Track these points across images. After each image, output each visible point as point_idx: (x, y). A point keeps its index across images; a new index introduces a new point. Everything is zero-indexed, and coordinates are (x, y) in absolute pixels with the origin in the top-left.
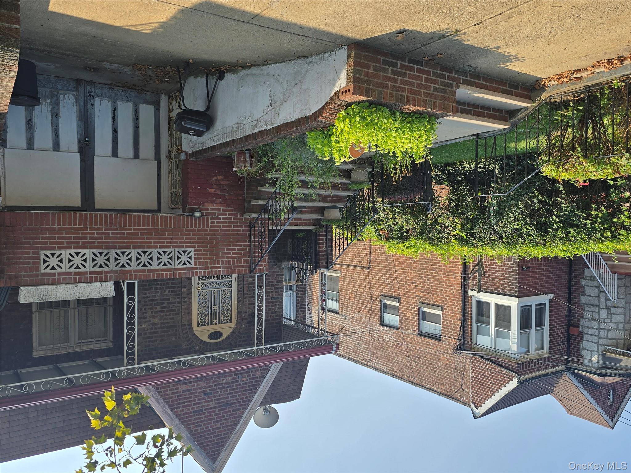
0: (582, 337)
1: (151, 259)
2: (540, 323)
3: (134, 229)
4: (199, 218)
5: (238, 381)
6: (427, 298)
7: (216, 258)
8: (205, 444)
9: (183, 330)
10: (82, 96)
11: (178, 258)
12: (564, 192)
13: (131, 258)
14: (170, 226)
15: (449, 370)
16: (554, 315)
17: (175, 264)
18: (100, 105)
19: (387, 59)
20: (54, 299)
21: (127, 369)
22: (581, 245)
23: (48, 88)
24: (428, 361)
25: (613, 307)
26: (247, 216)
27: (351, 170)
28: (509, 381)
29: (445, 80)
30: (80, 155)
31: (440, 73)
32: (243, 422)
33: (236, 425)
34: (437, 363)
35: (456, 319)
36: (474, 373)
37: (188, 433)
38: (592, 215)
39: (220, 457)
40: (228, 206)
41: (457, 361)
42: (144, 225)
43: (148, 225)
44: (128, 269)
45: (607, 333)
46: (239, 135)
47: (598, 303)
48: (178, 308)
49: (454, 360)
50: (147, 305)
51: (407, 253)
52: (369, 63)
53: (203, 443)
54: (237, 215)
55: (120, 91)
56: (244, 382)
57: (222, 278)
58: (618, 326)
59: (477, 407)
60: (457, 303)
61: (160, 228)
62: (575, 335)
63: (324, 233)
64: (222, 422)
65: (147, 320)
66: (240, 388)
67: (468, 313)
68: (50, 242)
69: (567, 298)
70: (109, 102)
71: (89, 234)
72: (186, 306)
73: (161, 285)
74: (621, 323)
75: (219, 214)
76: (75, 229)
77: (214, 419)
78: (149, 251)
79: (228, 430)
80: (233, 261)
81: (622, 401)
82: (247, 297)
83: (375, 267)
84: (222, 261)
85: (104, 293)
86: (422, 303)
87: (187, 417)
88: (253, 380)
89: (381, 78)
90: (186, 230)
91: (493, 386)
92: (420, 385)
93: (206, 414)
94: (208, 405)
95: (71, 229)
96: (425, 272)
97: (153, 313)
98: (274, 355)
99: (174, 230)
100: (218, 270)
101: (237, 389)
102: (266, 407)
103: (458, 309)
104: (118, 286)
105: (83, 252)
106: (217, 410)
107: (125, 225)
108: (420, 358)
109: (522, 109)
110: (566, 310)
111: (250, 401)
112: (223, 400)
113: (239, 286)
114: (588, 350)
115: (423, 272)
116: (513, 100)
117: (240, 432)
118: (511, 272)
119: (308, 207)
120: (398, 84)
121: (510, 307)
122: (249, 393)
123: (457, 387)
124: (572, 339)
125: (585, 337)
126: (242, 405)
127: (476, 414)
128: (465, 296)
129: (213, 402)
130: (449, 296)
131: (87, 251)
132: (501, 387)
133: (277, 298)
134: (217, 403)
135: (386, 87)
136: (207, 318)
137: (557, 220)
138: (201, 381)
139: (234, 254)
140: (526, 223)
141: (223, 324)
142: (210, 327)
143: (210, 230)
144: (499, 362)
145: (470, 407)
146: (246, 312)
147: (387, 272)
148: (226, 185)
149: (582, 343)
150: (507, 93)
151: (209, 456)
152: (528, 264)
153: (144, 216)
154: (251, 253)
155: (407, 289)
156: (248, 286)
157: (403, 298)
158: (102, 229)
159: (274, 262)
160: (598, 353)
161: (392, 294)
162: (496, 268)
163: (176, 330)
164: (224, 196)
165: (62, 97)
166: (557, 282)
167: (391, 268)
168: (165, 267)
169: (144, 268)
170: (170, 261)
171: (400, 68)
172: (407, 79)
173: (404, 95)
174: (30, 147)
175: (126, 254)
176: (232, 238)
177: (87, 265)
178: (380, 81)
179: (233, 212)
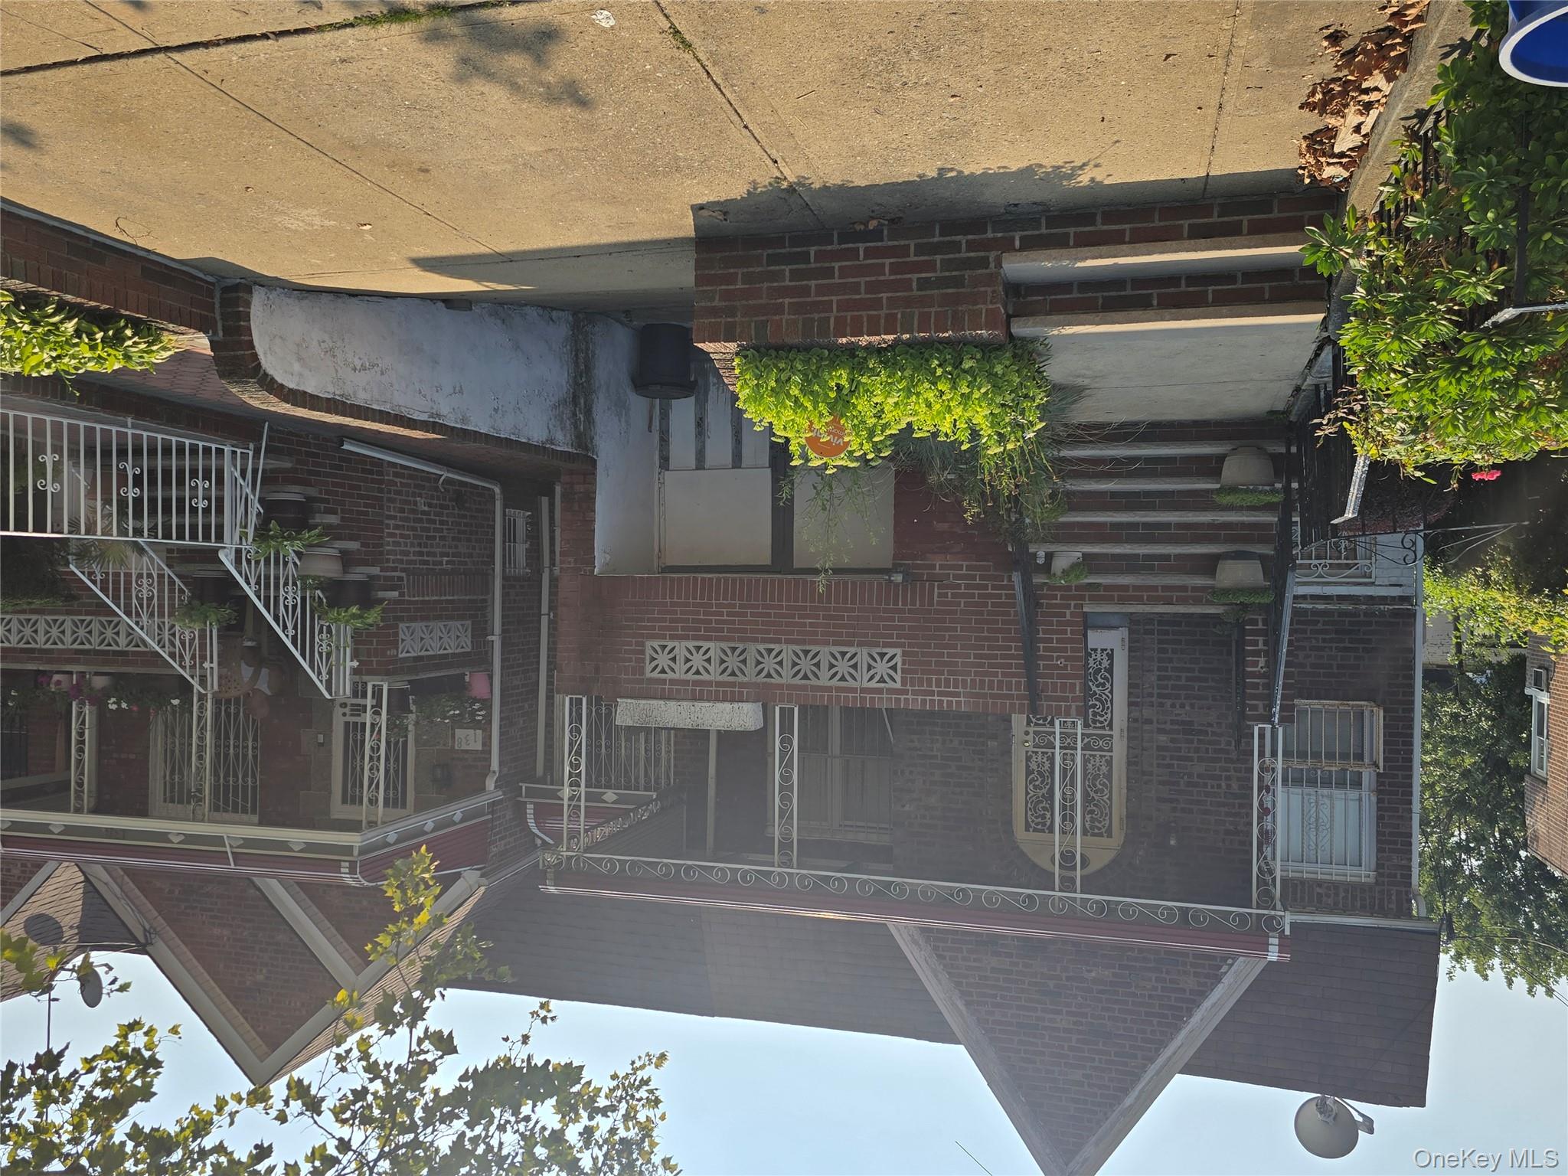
1: (817, 665)
3: (788, 608)
5: (1129, 985)
7: (950, 673)
8: (1045, 1109)
11: (870, 668)
13: (782, 661)
14: (854, 602)
17: (863, 681)
19: (778, 251)
20: (661, 723)
29: (957, 255)
30: (772, 471)
31: (943, 242)
37: (1003, 1068)
40: (981, 557)
43: (812, 601)
44: (778, 682)
48: (979, 781)
50: (915, 766)
53: (1040, 1105)
54: (1000, 578)
56: (1146, 993)
61: (836, 606)
64: (1088, 1072)
66: (1135, 1004)
68: (659, 626)
71: (715, 614)
72: (999, 780)
73: (945, 724)
75: (956, 577)
76: (695, 605)
77: (1067, 1056)
78: (814, 649)
80: (991, 682)
82: (1151, 780)
84: (964, 682)
85: (736, 722)
87: (1000, 1031)
88: (1173, 995)
89: (765, 295)
90: (886, 611)
93: (1047, 1040)
94: (1050, 1020)
95: (688, 605)
99: (860, 610)
100: (954, 699)
101: (1125, 1002)
105: (705, 645)
106: (1073, 1038)
107: (772, 599)
112: (1089, 1019)
113: (1131, 751)
119: (1177, 557)
120: (809, 296)
122: (1160, 1024)
129: (1065, 1017)
131: (711, 645)
133: (1244, 796)
134: (1075, 1023)
136: (1049, 813)
138: (1035, 955)
139: (991, 666)
141: (1090, 836)
143: (939, 612)
151: (1056, 1142)
156: (1154, 752)
158: (734, 606)
164: (972, 536)
168: (843, 684)
169: (804, 682)
170: (852, 671)
171: (815, 262)
172: (837, 281)
173: (829, 318)
174: (700, 464)
175: (774, 653)
176: (989, 630)
177: (711, 669)
178: (760, 301)
179: (992, 573)
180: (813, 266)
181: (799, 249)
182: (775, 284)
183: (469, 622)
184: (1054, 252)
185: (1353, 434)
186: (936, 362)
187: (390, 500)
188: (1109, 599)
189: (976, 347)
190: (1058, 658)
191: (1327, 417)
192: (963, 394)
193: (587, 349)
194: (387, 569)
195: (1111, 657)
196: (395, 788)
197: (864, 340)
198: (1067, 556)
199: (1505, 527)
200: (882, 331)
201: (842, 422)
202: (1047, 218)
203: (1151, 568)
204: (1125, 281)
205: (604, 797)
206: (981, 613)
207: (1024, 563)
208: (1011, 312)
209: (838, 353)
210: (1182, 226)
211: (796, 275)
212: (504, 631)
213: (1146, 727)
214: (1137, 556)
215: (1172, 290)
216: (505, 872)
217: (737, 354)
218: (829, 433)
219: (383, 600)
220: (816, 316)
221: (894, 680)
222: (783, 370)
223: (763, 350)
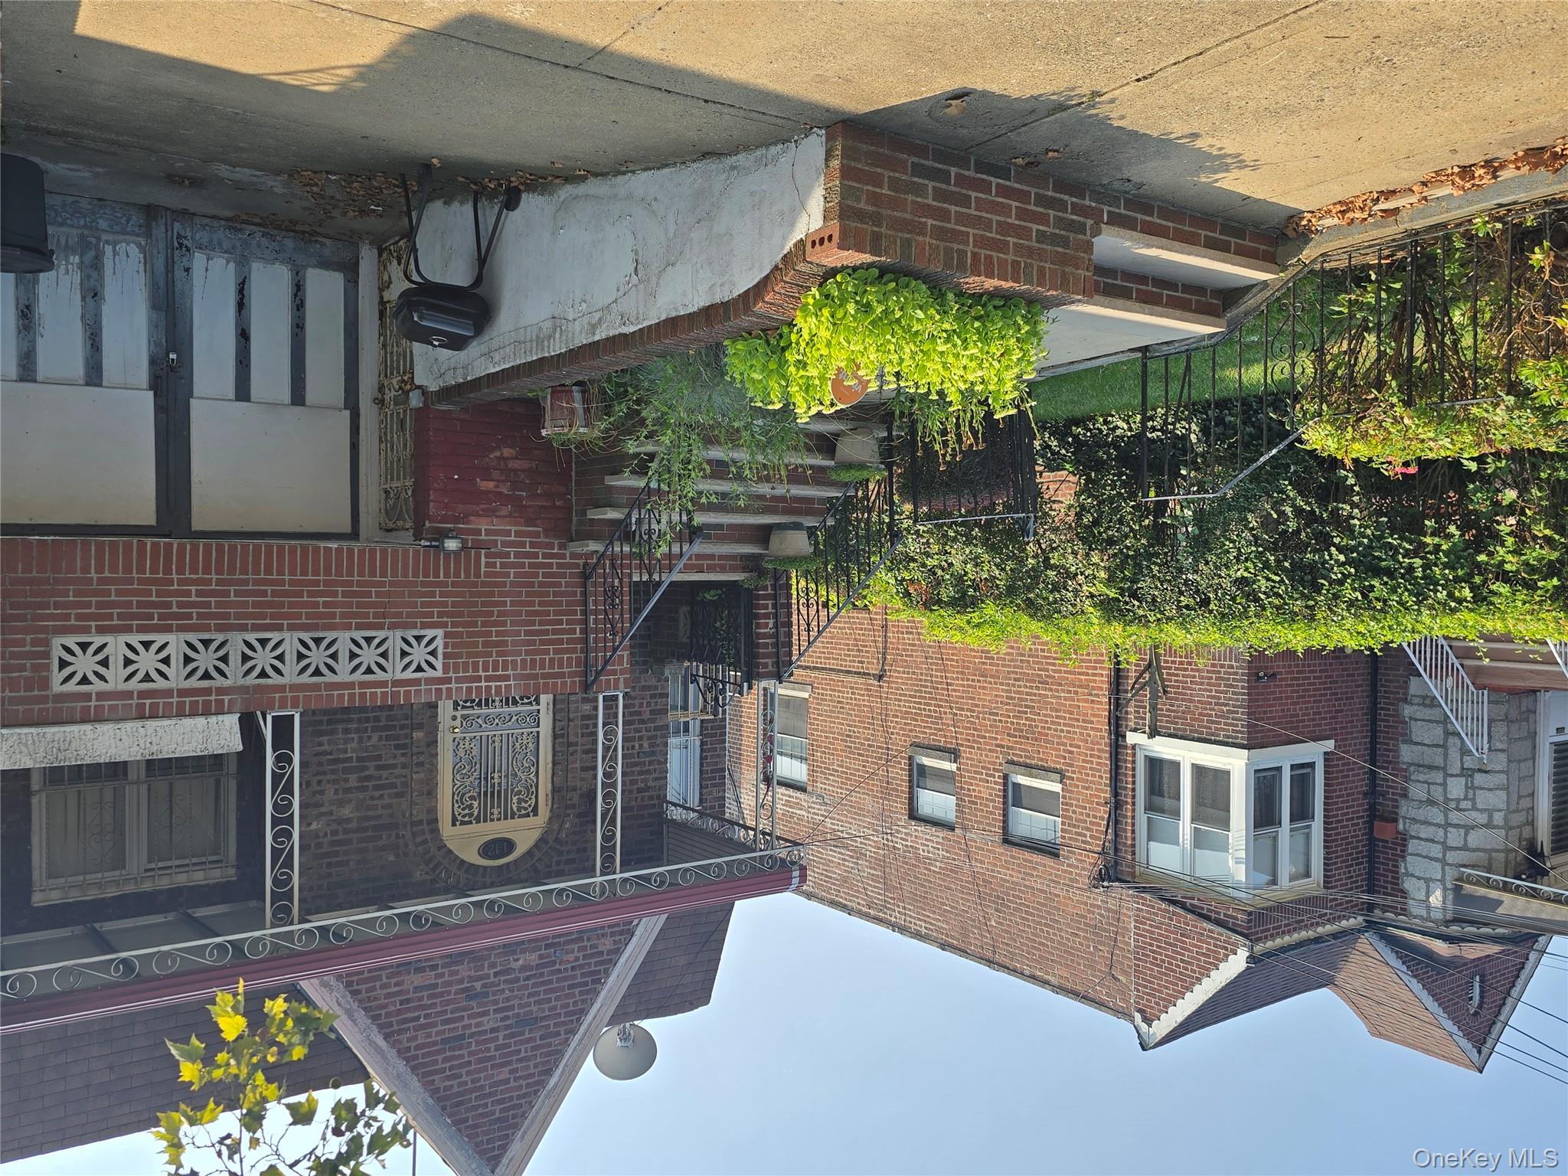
0: (1405, 846)
1: (334, 656)
2: (1301, 812)
3: (292, 583)
4: (457, 553)
5: (554, 963)
6: (1024, 750)
7: (499, 654)
8: (470, 1122)
9: (414, 834)
10: (162, 246)
11: (404, 654)
12: (1357, 488)
13: (283, 654)
14: (383, 574)
15: (1078, 929)
16: (1335, 791)
17: (396, 670)
18: (207, 270)
19: (922, 161)
20: (87, 758)
21: (272, 935)
22: (1400, 619)
23: (72, 226)
24: (1028, 907)
25: (1480, 770)
26: (576, 547)
27: (837, 435)
28: (1227, 956)
29: (1065, 215)
30: (155, 395)
31: (1055, 198)
32: (566, 1065)
33: (549, 1073)
34: (1049, 913)
35: (1098, 804)
36: (1142, 936)
37: (427, 1095)
38: (1428, 545)
39: (509, 1154)
40: (530, 522)
41: (1099, 907)
42: (316, 573)
43: (328, 572)
44: (276, 682)
45: (1466, 835)
46: (557, 348)
47: (1442, 761)
48: (403, 779)
49: (1092, 905)
50: (324, 773)
51: (974, 639)
52: (878, 170)
53: (466, 1120)
54: (551, 546)
55: (258, 235)
56: (569, 966)
57: (515, 703)
58: (1490, 817)
59: (1148, 1021)
60: (1098, 764)
61: (356, 578)
62: (1387, 842)
63: (770, 591)
64: (515, 1066)
65: (323, 810)
66: (558, 980)
67: (1126, 788)
68: (76, 614)
69: (1367, 749)
70: (228, 262)
71: (177, 593)
72: (422, 775)
73: (360, 721)
74: (1500, 810)
75: (505, 544)
76: (141, 581)
77: (493, 1058)
78: (330, 636)
79: (528, 1085)
80: (543, 661)
81: (1504, 1004)
82: (576, 751)
83: (896, 674)
85: (214, 742)
86: (1012, 763)
87: (424, 1056)
88: (593, 961)
89: (909, 209)
90: (424, 584)
91: (1187, 969)
92: (1008, 968)
93: (473, 1048)
94: (478, 1025)
95: (130, 581)
96: (1020, 686)
97: (340, 792)
98: (644, 898)
99: (391, 584)
101: (550, 982)
102: (624, 1027)
103: (1101, 777)
104: (249, 726)
105: (160, 639)
106: (501, 1035)
107: (269, 571)
108: (1008, 900)
109: (1253, 286)
110: (1364, 780)
111: (584, 1012)
112: (516, 1011)
113: (558, 724)
114: (1419, 878)
115: (1014, 685)
116: (1233, 264)
117: (558, 1090)
118: (1231, 686)
119: (731, 526)
120: (950, 223)
121: (1228, 773)
122: (581, 993)
123: (1100, 971)
124: (1379, 852)
125: (1413, 846)
126: (564, 1023)
127: (1145, 1038)
128: (1117, 746)
129: (492, 1016)
130: (1079, 747)
131: (170, 637)
132: (1208, 970)
133: (653, 753)
134: (502, 1020)
135: (921, 230)
136: (476, 804)
137: (1342, 558)
138: (461, 962)
139: (542, 643)
140: (1266, 565)
141: (517, 820)
142: (482, 827)
143: (484, 584)
144: (1203, 909)
145: (1133, 1022)
146: (574, 789)
147: (927, 687)
148: (523, 471)
149: (1405, 861)
150: (1216, 246)
151: (482, 1153)
152: (1272, 667)
153: (317, 549)
154: (586, 641)
155: (975, 729)
156: (579, 722)
157: (965, 752)
158: (209, 582)
159: (645, 663)
160: (1444, 885)
161: (940, 741)
162: (1194, 677)
163: (397, 836)
164: (520, 498)
165: (108, 249)
166: (1341, 711)
167: (937, 677)
168: (369, 677)
169: (316, 679)
170: (381, 661)
171: (954, 185)
172: (976, 212)
173: (967, 251)
174: (27, 374)
175: (272, 644)
176: (541, 604)
177: (170, 672)
178: (905, 215)
179: (541, 539)
180: (953, 188)
181: (940, 166)
182: (919, 199)
202: (1125, 200)
210: (1201, 234)
211: (938, 194)
215: (1144, 287)
220: (954, 247)
221: (433, 667)
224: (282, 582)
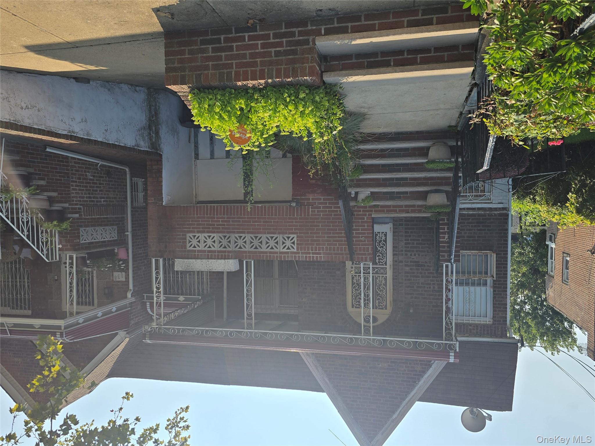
1: (261, 242)
3: (248, 218)
5: (394, 369)
7: (317, 244)
8: (361, 421)
11: (283, 243)
13: (246, 241)
14: (276, 215)
17: (281, 248)
19: (206, 38)
29: (294, 39)
31: (287, 32)
43: (258, 215)
44: (244, 250)
48: (333, 288)
52: (183, 48)
53: (359, 419)
54: (337, 204)
56: (401, 372)
61: (267, 216)
63: (446, 221)
64: (378, 405)
66: (397, 377)
68: (192, 227)
71: (216, 221)
72: (340, 287)
73: (319, 266)
75: (319, 203)
76: (207, 218)
77: (370, 399)
78: (260, 236)
79: (384, 414)
80: (334, 248)
82: (403, 286)
84: (323, 248)
87: (343, 390)
88: (412, 373)
90: (289, 218)
93: (362, 393)
94: (363, 385)
95: (204, 218)
99: (278, 218)
100: (319, 256)
101: (393, 377)
102: (472, 409)
104: (240, 263)
105: (213, 235)
106: (372, 391)
112: (379, 384)
120: (222, 60)
122: (407, 385)
126: (400, 395)
129: (369, 383)
131: (215, 235)
134: (373, 386)
138: (357, 360)
139: (334, 241)
143: (311, 219)
151: (366, 434)
164: (325, 186)
168: (272, 250)
169: (255, 250)
170: (276, 245)
171: (224, 43)
172: (235, 53)
173: (232, 72)
174: (212, 157)
175: (242, 238)
176: (333, 226)
177: (215, 245)
178: (198, 64)
179: (334, 201)
180: (223, 45)
181: (215, 37)
182: (205, 55)
183: (115, 227)
184: (341, 36)
185: (488, 124)
186: (287, 95)
187: (72, 174)
188: (383, 211)
189: (306, 87)
190: (362, 237)
191: (475, 113)
192: (302, 111)
193: (156, 105)
194: (73, 205)
195: (386, 235)
196: (89, 298)
197: (251, 83)
198: (364, 193)
199: (555, 174)
200: (258, 78)
201: (245, 127)
202: (338, 18)
203: (400, 198)
204: (377, 53)
205: (179, 299)
206: (330, 219)
207: (346, 198)
208: (323, 70)
209: (240, 91)
210: (404, 21)
211: (214, 50)
212: (133, 230)
213: (401, 264)
214: (394, 192)
215: (401, 57)
216: (138, 331)
217: (190, 92)
218: (238, 132)
219: (70, 218)
220: (225, 71)
221: (293, 248)
222: (211, 99)
223: (202, 89)
224: (245, 218)
